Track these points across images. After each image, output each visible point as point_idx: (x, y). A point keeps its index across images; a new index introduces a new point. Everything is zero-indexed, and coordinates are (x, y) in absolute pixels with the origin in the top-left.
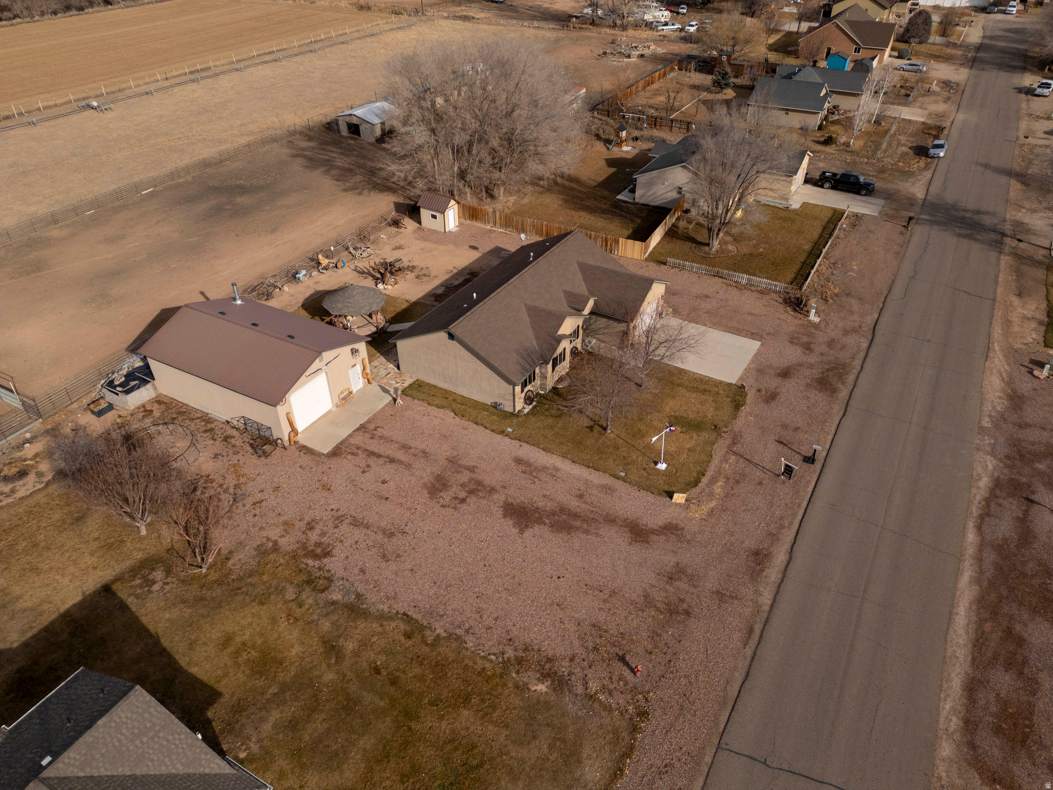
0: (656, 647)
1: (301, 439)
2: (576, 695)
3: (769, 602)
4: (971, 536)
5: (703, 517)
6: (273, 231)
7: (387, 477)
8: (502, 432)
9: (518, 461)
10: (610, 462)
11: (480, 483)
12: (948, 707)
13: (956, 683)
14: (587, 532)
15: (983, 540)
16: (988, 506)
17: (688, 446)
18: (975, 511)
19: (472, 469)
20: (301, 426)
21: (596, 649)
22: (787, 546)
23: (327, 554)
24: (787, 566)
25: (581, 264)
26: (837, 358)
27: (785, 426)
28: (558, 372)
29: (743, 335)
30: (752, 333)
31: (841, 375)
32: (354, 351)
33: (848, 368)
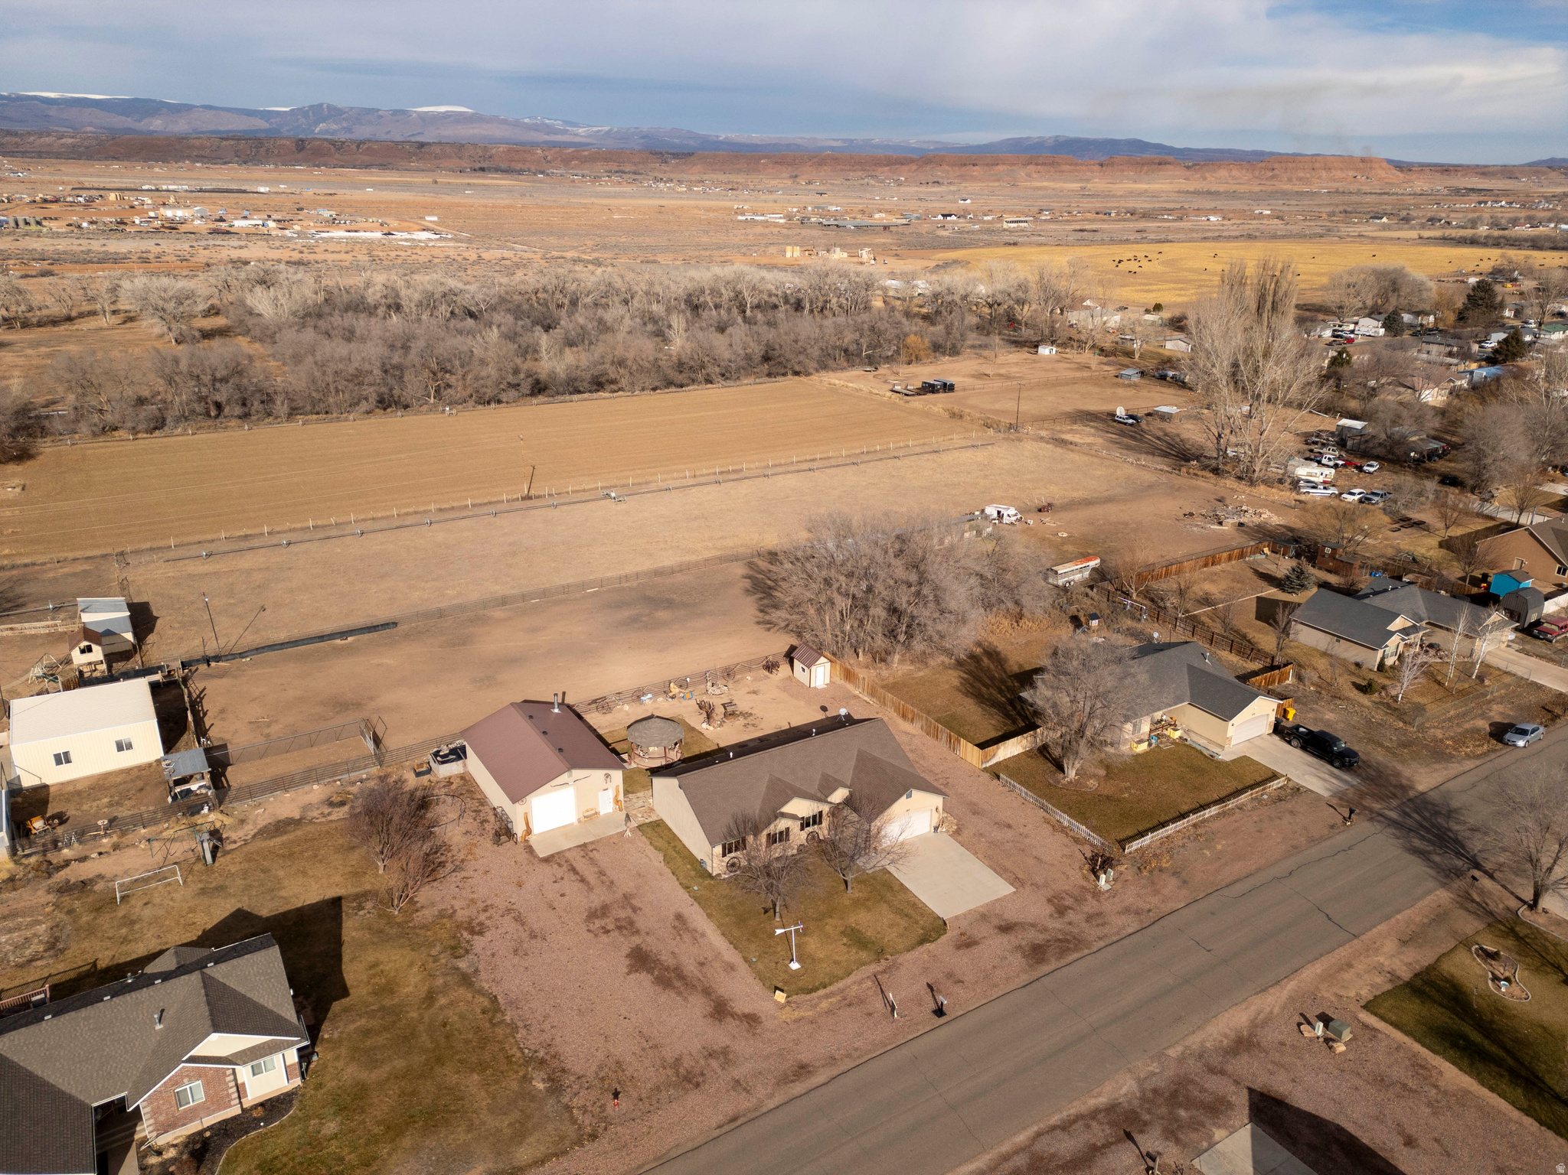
0: (649, 1098)
1: (532, 839)
2: (559, 1101)
3: (773, 1106)
4: (1022, 1138)
5: (788, 1020)
6: (660, 651)
7: (567, 892)
8: (687, 888)
9: (679, 917)
10: (753, 947)
11: (632, 923)
14: (679, 993)
16: (1074, 1121)
17: (837, 958)
18: (1055, 1119)
19: (635, 910)
20: (537, 829)
21: (603, 1079)
22: (835, 1072)
23: (481, 933)
24: (819, 1087)
25: (862, 752)
26: (1083, 932)
27: (950, 974)
28: (778, 849)
29: (1006, 876)
30: (1017, 878)
31: (1066, 950)
32: (607, 776)
33: (1082, 946)
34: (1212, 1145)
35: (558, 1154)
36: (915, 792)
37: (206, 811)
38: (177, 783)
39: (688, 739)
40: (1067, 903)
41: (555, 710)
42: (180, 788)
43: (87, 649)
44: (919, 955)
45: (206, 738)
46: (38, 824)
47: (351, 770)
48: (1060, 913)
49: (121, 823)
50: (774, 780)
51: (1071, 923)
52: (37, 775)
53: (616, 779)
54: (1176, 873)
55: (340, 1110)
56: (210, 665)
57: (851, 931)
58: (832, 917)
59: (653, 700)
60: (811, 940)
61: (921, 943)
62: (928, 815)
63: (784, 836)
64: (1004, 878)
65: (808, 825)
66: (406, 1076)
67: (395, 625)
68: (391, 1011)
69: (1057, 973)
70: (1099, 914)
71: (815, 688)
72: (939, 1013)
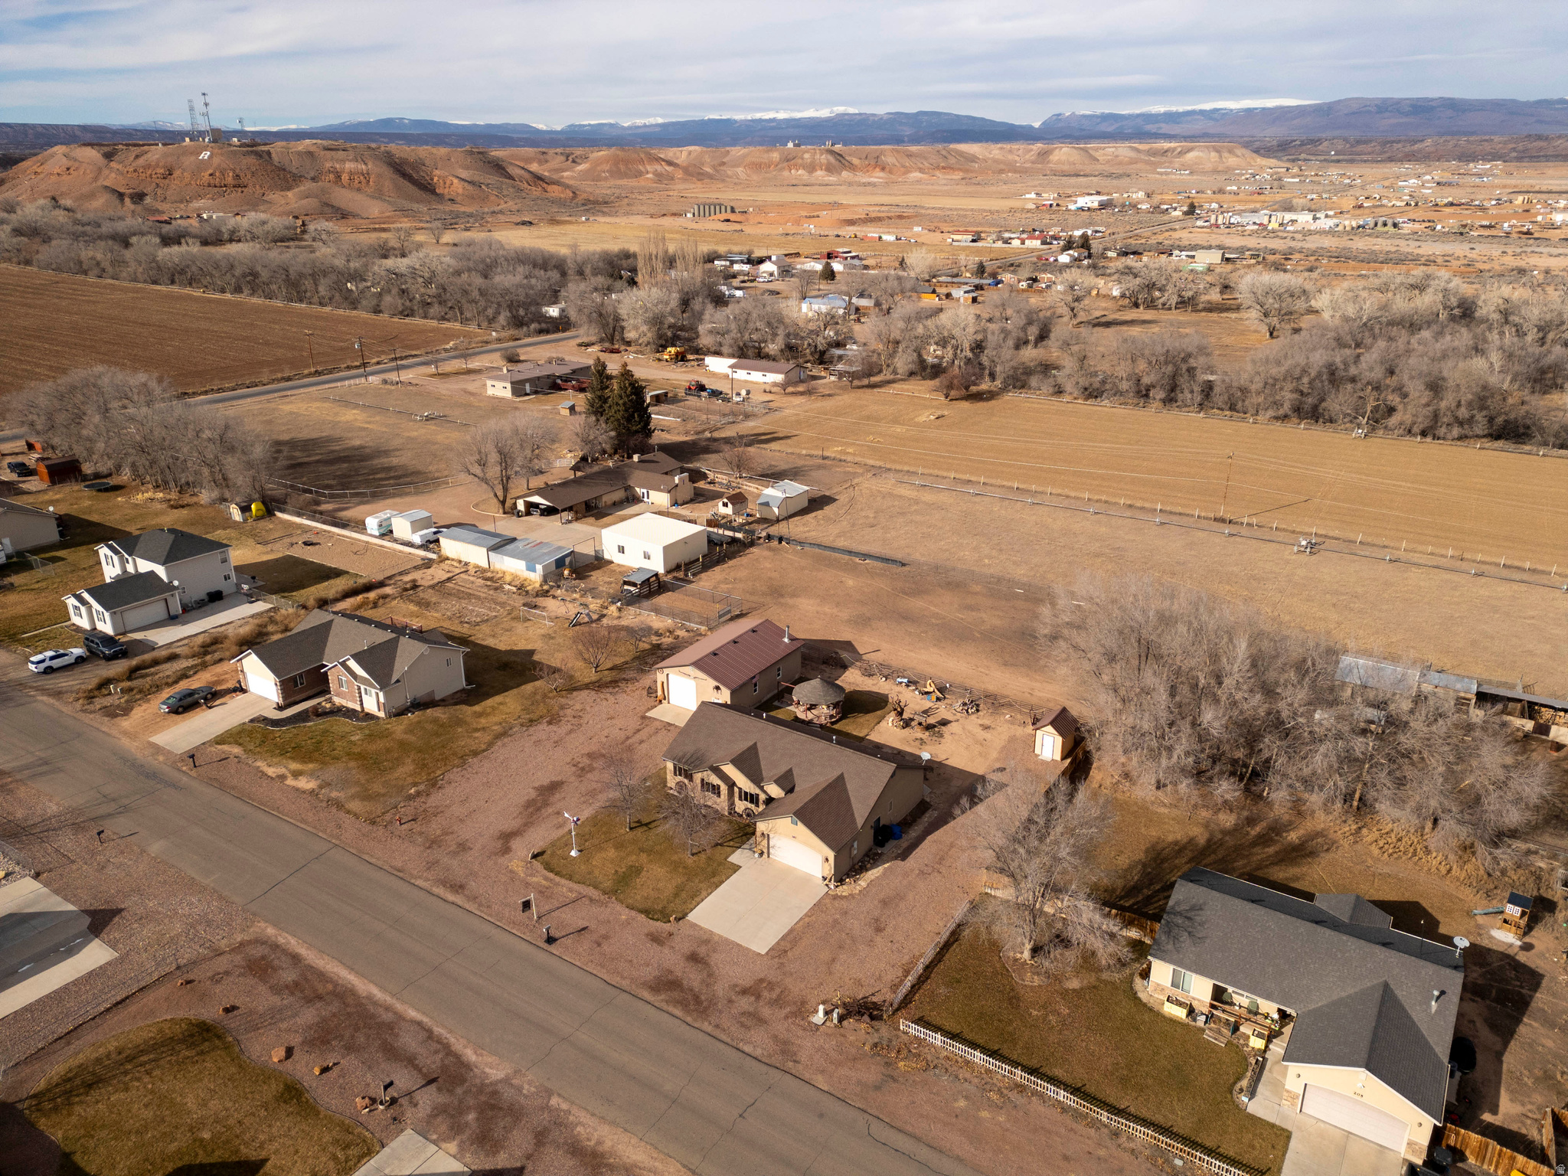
0: (414, 833)
1: (663, 705)
2: (400, 802)
3: (416, 883)
4: (412, 1014)
7: (611, 737)
13: (303, 951)
15: (404, 1019)
16: (439, 1042)
17: (597, 872)
18: (438, 1030)
20: (672, 700)
21: (425, 811)
23: (550, 724)
24: (442, 898)
25: (841, 779)
26: (721, 1012)
27: (606, 937)
28: (711, 800)
29: (782, 943)
30: (786, 952)
31: (683, 1004)
32: (717, 688)
33: (695, 1014)
34: (434, 1142)
35: (356, 816)
36: (799, 823)
37: (619, 604)
38: (625, 583)
39: (861, 720)
40: (765, 994)
41: (786, 640)
42: (626, 587)
43: (725, 505)
44: (625, 914)
45: (694, 575)
46: (566, 572)
47: (701, 623)
48: (745, 992)
49: (593, 591)
50: (753, 749)
51: (730, 1001)
52: (610, 553)
53: (725, 696)
54: (892, 1077)
55: (370, 735)
56: (780, 542)
57: (636, 871)
58: (649, 855)
59: (908, 686)
60: (612, 853)
61: (641, 911)
62: (820, 860)
63: (716, 790)
64: (778, 943)
65: (746, 799)
66: (403, 745)
67: (904, 565)
68: (460, 722)
69: (641, 1004)
70: (761, 1021)
71: (1037, 756)
72: (551, 940)
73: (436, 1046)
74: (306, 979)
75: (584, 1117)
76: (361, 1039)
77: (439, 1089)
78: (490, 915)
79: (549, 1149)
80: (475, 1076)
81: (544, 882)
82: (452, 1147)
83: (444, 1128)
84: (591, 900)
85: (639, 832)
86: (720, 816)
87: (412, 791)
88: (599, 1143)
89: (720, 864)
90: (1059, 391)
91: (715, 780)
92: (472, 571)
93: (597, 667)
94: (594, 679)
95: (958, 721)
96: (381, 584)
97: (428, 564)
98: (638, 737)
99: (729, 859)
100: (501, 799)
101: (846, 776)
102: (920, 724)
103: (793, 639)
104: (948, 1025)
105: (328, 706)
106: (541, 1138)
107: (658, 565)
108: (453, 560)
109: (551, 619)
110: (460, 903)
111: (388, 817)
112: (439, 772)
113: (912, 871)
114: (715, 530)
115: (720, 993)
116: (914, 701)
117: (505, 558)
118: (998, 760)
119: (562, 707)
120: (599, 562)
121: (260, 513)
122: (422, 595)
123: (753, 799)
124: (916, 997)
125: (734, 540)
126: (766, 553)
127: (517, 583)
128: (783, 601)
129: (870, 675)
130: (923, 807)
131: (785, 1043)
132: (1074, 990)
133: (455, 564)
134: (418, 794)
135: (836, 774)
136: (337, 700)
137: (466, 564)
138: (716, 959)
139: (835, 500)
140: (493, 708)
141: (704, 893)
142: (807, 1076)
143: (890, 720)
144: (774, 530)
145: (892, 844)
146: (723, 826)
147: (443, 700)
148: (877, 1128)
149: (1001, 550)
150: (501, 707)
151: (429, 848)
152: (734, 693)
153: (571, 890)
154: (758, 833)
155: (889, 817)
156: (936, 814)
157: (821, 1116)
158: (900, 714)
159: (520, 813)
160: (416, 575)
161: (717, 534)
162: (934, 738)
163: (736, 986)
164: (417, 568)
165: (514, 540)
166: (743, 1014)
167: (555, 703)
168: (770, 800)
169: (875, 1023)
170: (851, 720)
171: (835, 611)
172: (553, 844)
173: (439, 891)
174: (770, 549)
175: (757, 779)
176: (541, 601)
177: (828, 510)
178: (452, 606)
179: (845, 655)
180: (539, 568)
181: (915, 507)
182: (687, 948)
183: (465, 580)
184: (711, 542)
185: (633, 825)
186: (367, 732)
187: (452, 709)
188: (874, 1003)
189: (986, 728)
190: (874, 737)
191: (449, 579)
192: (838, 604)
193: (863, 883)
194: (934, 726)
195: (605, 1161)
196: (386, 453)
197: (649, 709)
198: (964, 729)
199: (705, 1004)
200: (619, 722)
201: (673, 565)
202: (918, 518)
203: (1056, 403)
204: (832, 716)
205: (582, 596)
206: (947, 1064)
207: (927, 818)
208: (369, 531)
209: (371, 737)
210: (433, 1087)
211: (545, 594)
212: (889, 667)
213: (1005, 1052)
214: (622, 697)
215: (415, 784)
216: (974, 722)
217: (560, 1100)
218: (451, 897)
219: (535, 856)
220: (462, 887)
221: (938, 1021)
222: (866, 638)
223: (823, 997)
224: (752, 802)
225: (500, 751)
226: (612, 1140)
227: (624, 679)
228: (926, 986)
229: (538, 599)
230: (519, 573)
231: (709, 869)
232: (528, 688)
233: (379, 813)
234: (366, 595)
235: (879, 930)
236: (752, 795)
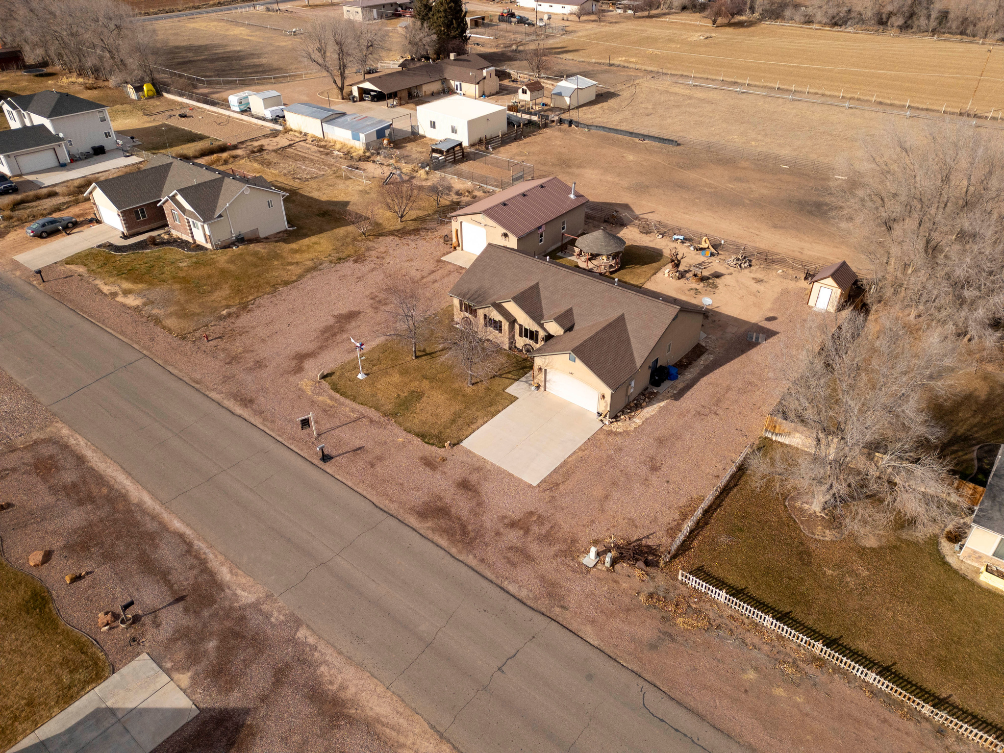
1: (458, 251)
3: (210, 395)
4: (177, 525)
12: (82, 443)
13: (89, 453)
15: (167, 530)
16: (197, 557)
18: (199, 544)
23: (356, 262)
24: (230, 411)
25: (622, 318)
26: (487, 545)
27: (380, 458)
28: (492, 334)
29: (554, 476)
30: (557, 485)
31: (448, 532)
32: (506, 235)
33: (460, 546)
34: (168, 672)
35: (170, 331)
36: (577, 360)
37: (427, 169)
38: (434, 151)
39: (639, 271)
40: (535, 529)
41: (572, 196)
42: (434, 155)
43: (524, 92)
44: (402, 437)
45: (494, 148)
46: (385, 142)
47: (496, 186)
48: (513, 524)
49: (407, 159)
50: (535, 288)
51: (498, 534)
52: (424, 129)
53: (512, 242)
54: (670, 635)
55: (196, 263)
56: (570, 126)
57: (417, 396)
58: (431, 382)
59: (683, 242)
60: (396, 378)
61: (418, 435)
62: (596, 396)
63: (498, 326)
64: (550, 475)
65: (526, 336)
66: (223, 272)
67: (679, 145)
68: (277, 256)
69: (406, 530)
70: (529, 558)
71: (811, 308)
72: (326, 458)
73: (192, 561)
74: (85, 482)
75: (330, 655)
76: (121, 547)
77: (186, 610)
78: (273, 430)
79: (287, 691)
80: (225, 598)
81: (329, 401)
82: (185, 679)
83: (180, 655)
84: (371, 421)
85: (423, 361)
86: (499, 350)
87: (224, 312)
88: (343, 688)
89: (498, 394)
90: (809, 21)
91: (496, 316)
92: (309, 139)
93: (402, 217)
94: (399, 227)
95: (731, 274)
96: (235, 147)
97: (275, 134)
98: (432, 277)
99: (507, 391)
100: (302, 324)
101: (626, 317)
102: (695, 275)
103: (578, 196)
104: (732, 579)
105: (166, 237)
106: (280, 675)
107: (463, 138)
108: (295, 131)
109: (368, 178)
110: (246, 416)
111: (197, 334)
112: (251, 298)
113: (688, 411)
114: (515, 114)
115: (488, 524)
116: (690, 257)
117: (336, 128)
118: (772, 310)
119: (368, 249)
120: (414, 136)
121: (151, 93)
122: (266, 156)
123: (533, 335)
124: (695, 543)
125: (530, 123)
126: (557, 134)
127: (345, 150)
128: (570, 170)
129: (647, 233)
130: (698, 351)
131: (553, 585)
132: (872, 549)
133: (297, 134)
134: (229, 315)
135: (616, 315)
136: (175, 233)
137: (306, 134)
138: (487, 488)
139: (619, 95)
140: (308, 247)
141: (480, 421)
142: (574, 626)
143: (667, 270)
144: (565, 116)
145: (667, 384)
146: (502, 360)
147: (267, 238)
148: (652, 696)
149: (766, 135)
150: (315, 246)
151: (229, 363)
152: (520, 240)
153: (353, 410)
154: (536, 367)
155: (667, 359)
156: (711, 357)
157: (590, 677)
158: (677, 265)
159: (318, 337)
160: (264, 142)
161: (516, 116)
162: (709, 289)
163: (505, 517)
164: (266, 136)
165: (344, 114)
166: (510, 548)
167: (362, 246)
168: (549, 337)
169: (650, 570)
170: (630, 270)
171: (616, 180)
172: (343, 367)
173: (230, 404)
174: (560, 130)
175: (537, 316)
176: (362, 164)
177: (612, 102)
178: (290, 165)
179: (624, 214)
180: (362, 136)
181: (689, 101)
182: (458, 474)
183: (302, 147)
184: (510, 123)
185: (418, 354)
186: (194, 260)
187: (272, 246)
188: (648, 547)
189: (759, 281)
190: (650, 286)
191: (290, 146)
192: (619, 175)
193: (638, 421)
194: (708, 278)
195: (345, 711)
196: (259, 56)
197: (444, 255)
198: (737, 281)
199: (472, 535)
200: (417, 264)
201: (476, 139)
202: (692, 110)
203: (807, 30)
204: (611, 266)
205: (396, 162)
206: (733, 625)
207: (702, 361)
208: (233, 108)
209: (197, 264)
210: (180, 607)
211: (367, 159)
212: (665, 226)
213: (798, 614)
214: (420, 242)
215: (228, 307)
216: (746, 276)
217: (308, 633)
218: (239, 410)
219: (324, 377)
220: (251, 401)
221: (720, 573)
222: (644, 202)
223: (595, 536)
224: (531, 338)
225: (309, 283)
226: (357, 685)
227: (425, 229)
228: (707, 532)
229: (360, 163)
230: (347, 142)
231: (487, 399)
232: (341, 231)
233: (191, 329)
234: (220, 155)
235: (654, 469)
236: (532, 332)
